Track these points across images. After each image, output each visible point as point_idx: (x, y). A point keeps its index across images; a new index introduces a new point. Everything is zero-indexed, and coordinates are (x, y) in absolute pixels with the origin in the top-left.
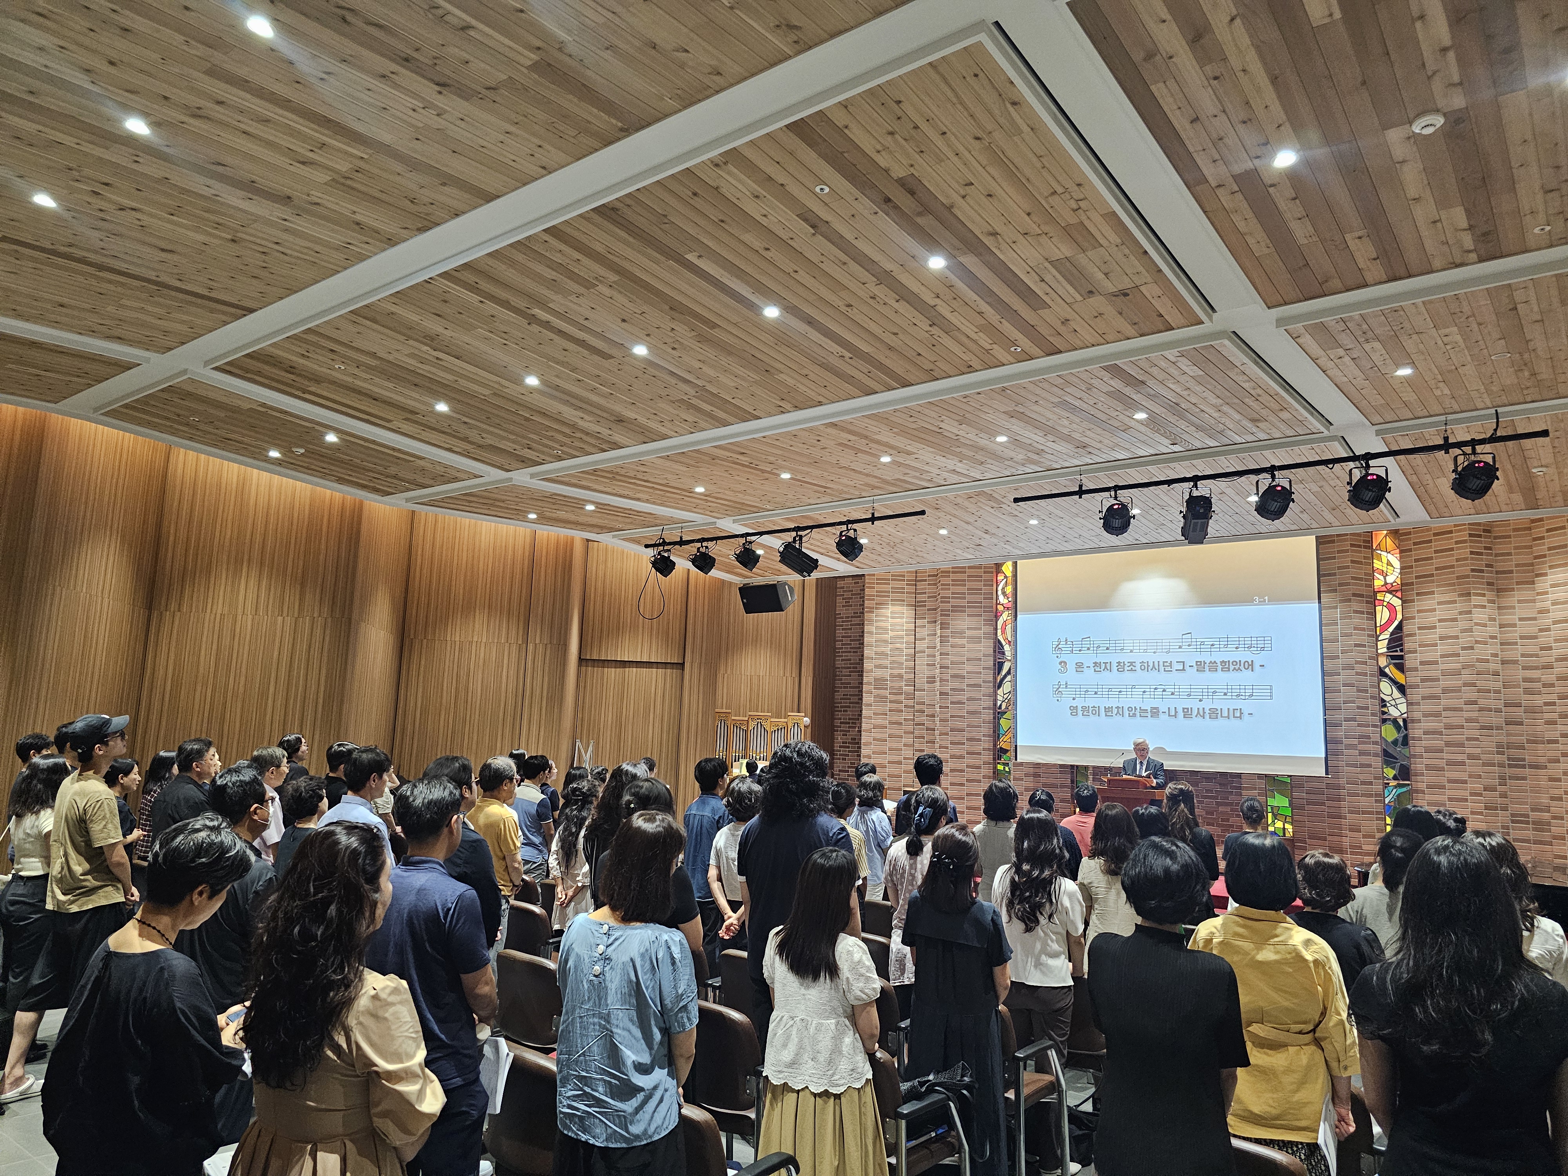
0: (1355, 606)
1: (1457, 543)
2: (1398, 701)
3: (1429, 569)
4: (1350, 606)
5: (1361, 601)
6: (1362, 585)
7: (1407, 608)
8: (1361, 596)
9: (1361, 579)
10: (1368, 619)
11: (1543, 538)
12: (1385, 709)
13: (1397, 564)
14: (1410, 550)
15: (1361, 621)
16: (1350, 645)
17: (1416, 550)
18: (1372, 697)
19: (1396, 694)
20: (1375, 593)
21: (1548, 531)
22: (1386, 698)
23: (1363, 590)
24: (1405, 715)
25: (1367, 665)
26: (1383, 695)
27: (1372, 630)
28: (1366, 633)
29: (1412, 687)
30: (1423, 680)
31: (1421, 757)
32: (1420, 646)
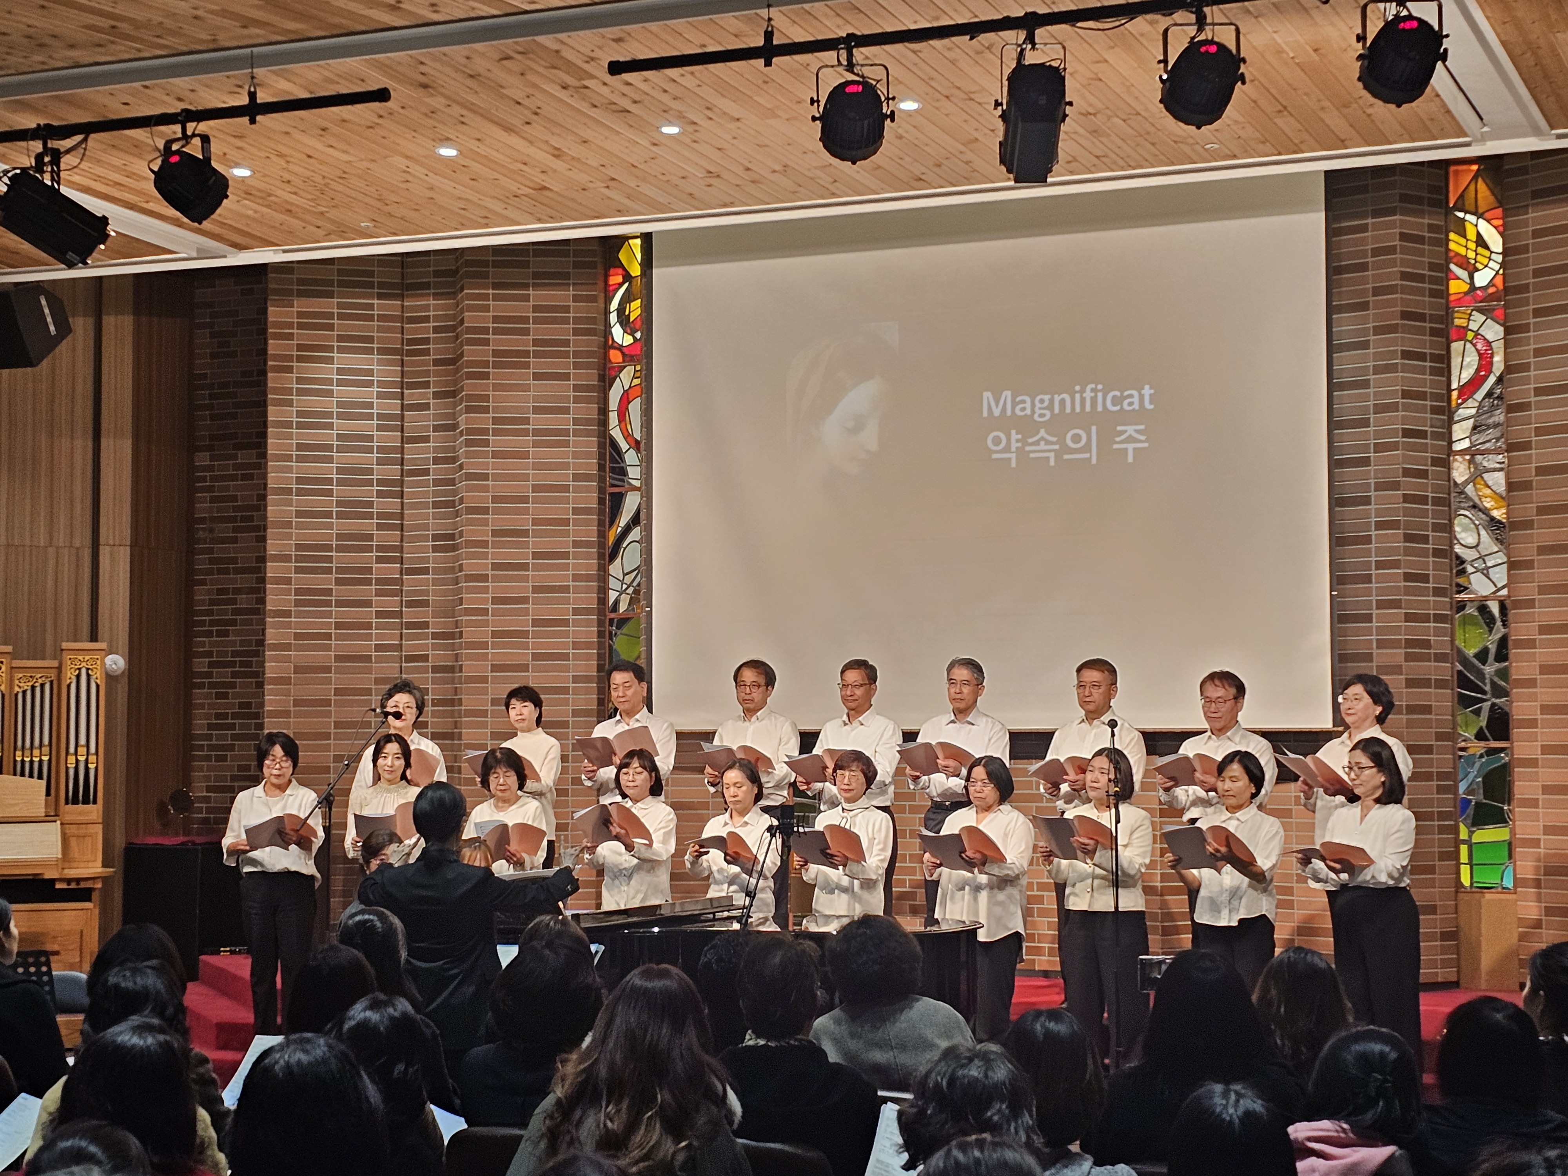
0: (1407, 340)
2: (1491, 561)
4: (1395, 342)
5: (1425, 332)
6: (1420, 292)
7: (1520, 342)
8: (1421, 317)
9: (1420, 278)
10: (1432, 372)
12: (1461, 580)
13: (1495, 242)
15: (1419, 376)
16: (1393, 433)
18: (1437, 553)
19: (1488, 543)
20: (1451, 310)
22: (1468, 555)
23: (1425, 304)
24: (1504, 592)
25: (1427, 478)
26: (1458, 549)
27: (1436, 397)
28: (1428, 403)
29: (1518, 526)
30: (1542, 511)
31: (1534, 684)
32: (1538, 432)
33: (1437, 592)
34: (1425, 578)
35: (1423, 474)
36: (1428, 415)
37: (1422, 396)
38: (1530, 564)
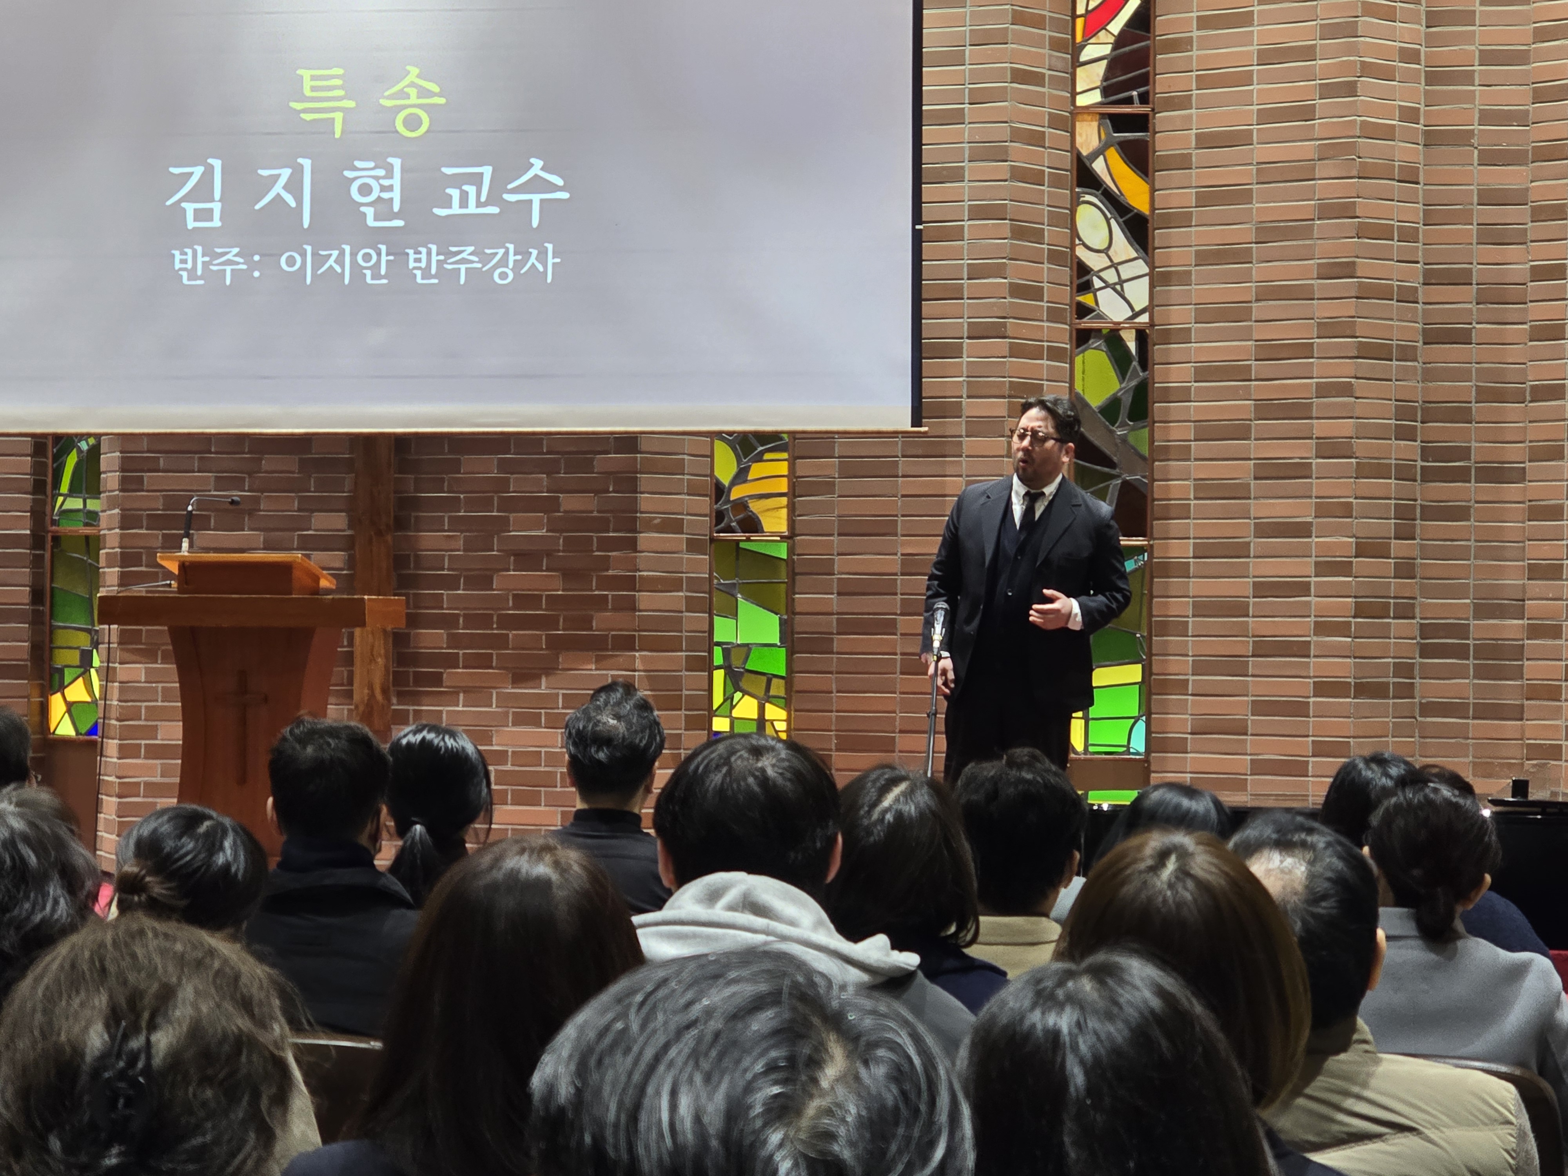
2: (1126, 272)
12: (1087, 299)
16: (1000, 75)
18: (1055, 257)
19: (1123, 248)
22: (1094, 261)
24: (1144, 318)
25: (1044, 147)
26: (1081, 252)
27: (1057, 25)
28: (1047, 33)
29: (1169, 221)
30: (1203, 200)
31: (1184, 454)
32: (1203, 82)
33: (1054, 315)
34: (1036, 294)
35: (1037, 139)
36: (1046, 51)
37: (1038, 22)
38: (1184, 278)
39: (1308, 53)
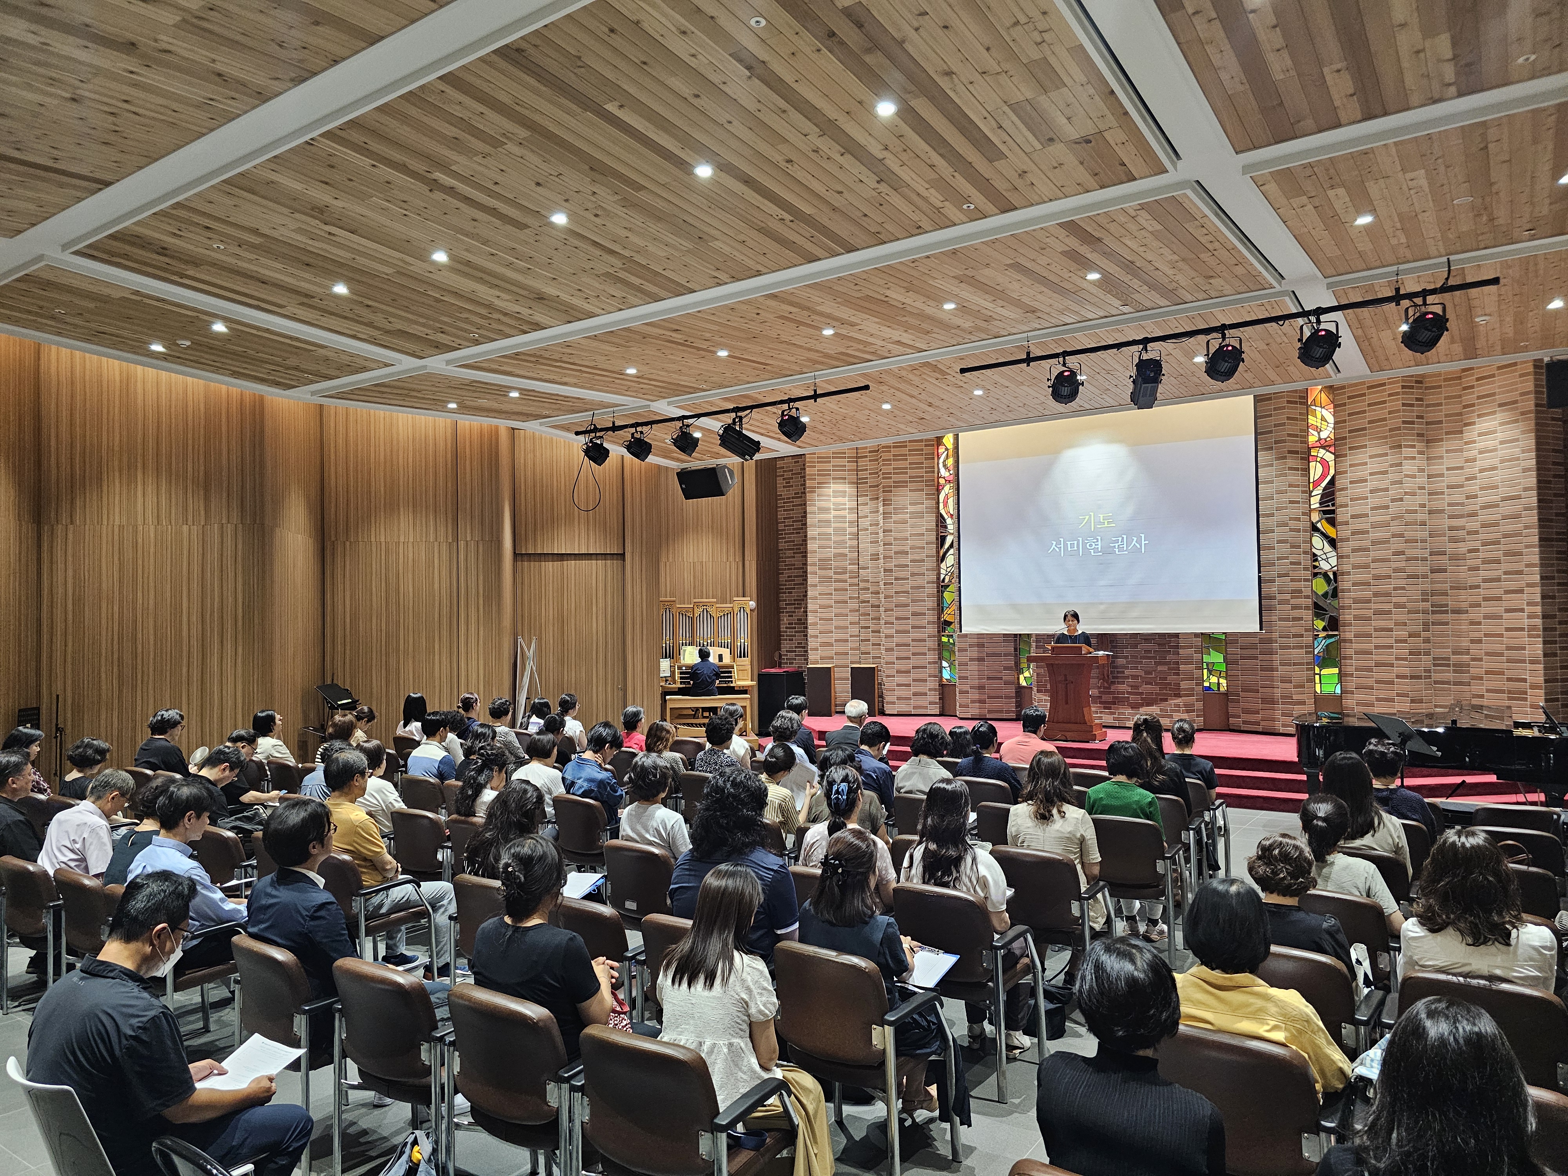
0: (1291, 462)
1: (1390, 395)
2: (1329, 555)
3: (1361, 422)
4: (1285, 464)
5: (1297, 459)
6: (1296, 442)
7: (1341, 462)
8: (1297, 452)
9: (1296, 436)
10: (1302, 475)
11: (1472, 387)
12: (1316, 564)
13: (1331, 419)
14: (1345, 404)
15: (1296, 478)
16: (1285, 502)
17: (1349, 404)
18: (1306, 552)
19: (1327, 548)
20: (1309, 449)
21: (1478, 379)
22: (1318, 553)
23: (1299, 447)
24: (1335, 568)
25: (1301, 521)
26: (1314, 550)
27: (1305, 486)
28: (1300, 489)
29: (1342, 540)
30: (1353, 534)
31: (1350, 608)
32: (1351, 500)
33: (1305, 569)
34: (1300, 563)
35: (1298, 519)
36: (1301, 494)
37: (1299, 486)
38: (1348, 557)
39: (1387, 490)
